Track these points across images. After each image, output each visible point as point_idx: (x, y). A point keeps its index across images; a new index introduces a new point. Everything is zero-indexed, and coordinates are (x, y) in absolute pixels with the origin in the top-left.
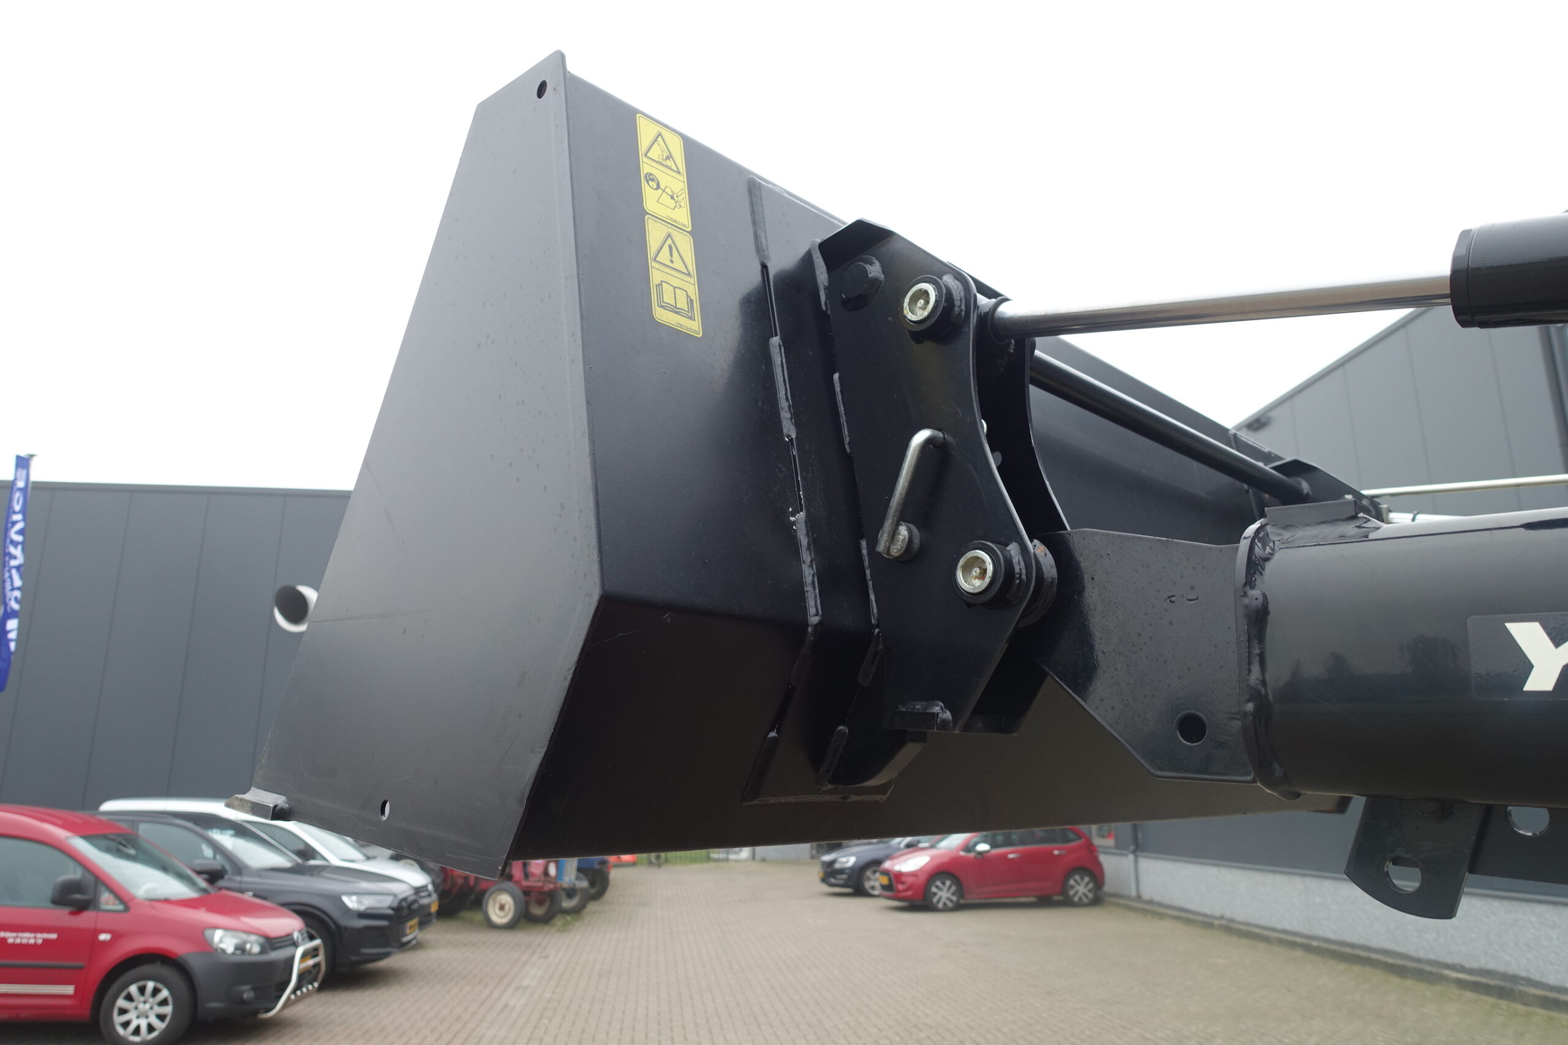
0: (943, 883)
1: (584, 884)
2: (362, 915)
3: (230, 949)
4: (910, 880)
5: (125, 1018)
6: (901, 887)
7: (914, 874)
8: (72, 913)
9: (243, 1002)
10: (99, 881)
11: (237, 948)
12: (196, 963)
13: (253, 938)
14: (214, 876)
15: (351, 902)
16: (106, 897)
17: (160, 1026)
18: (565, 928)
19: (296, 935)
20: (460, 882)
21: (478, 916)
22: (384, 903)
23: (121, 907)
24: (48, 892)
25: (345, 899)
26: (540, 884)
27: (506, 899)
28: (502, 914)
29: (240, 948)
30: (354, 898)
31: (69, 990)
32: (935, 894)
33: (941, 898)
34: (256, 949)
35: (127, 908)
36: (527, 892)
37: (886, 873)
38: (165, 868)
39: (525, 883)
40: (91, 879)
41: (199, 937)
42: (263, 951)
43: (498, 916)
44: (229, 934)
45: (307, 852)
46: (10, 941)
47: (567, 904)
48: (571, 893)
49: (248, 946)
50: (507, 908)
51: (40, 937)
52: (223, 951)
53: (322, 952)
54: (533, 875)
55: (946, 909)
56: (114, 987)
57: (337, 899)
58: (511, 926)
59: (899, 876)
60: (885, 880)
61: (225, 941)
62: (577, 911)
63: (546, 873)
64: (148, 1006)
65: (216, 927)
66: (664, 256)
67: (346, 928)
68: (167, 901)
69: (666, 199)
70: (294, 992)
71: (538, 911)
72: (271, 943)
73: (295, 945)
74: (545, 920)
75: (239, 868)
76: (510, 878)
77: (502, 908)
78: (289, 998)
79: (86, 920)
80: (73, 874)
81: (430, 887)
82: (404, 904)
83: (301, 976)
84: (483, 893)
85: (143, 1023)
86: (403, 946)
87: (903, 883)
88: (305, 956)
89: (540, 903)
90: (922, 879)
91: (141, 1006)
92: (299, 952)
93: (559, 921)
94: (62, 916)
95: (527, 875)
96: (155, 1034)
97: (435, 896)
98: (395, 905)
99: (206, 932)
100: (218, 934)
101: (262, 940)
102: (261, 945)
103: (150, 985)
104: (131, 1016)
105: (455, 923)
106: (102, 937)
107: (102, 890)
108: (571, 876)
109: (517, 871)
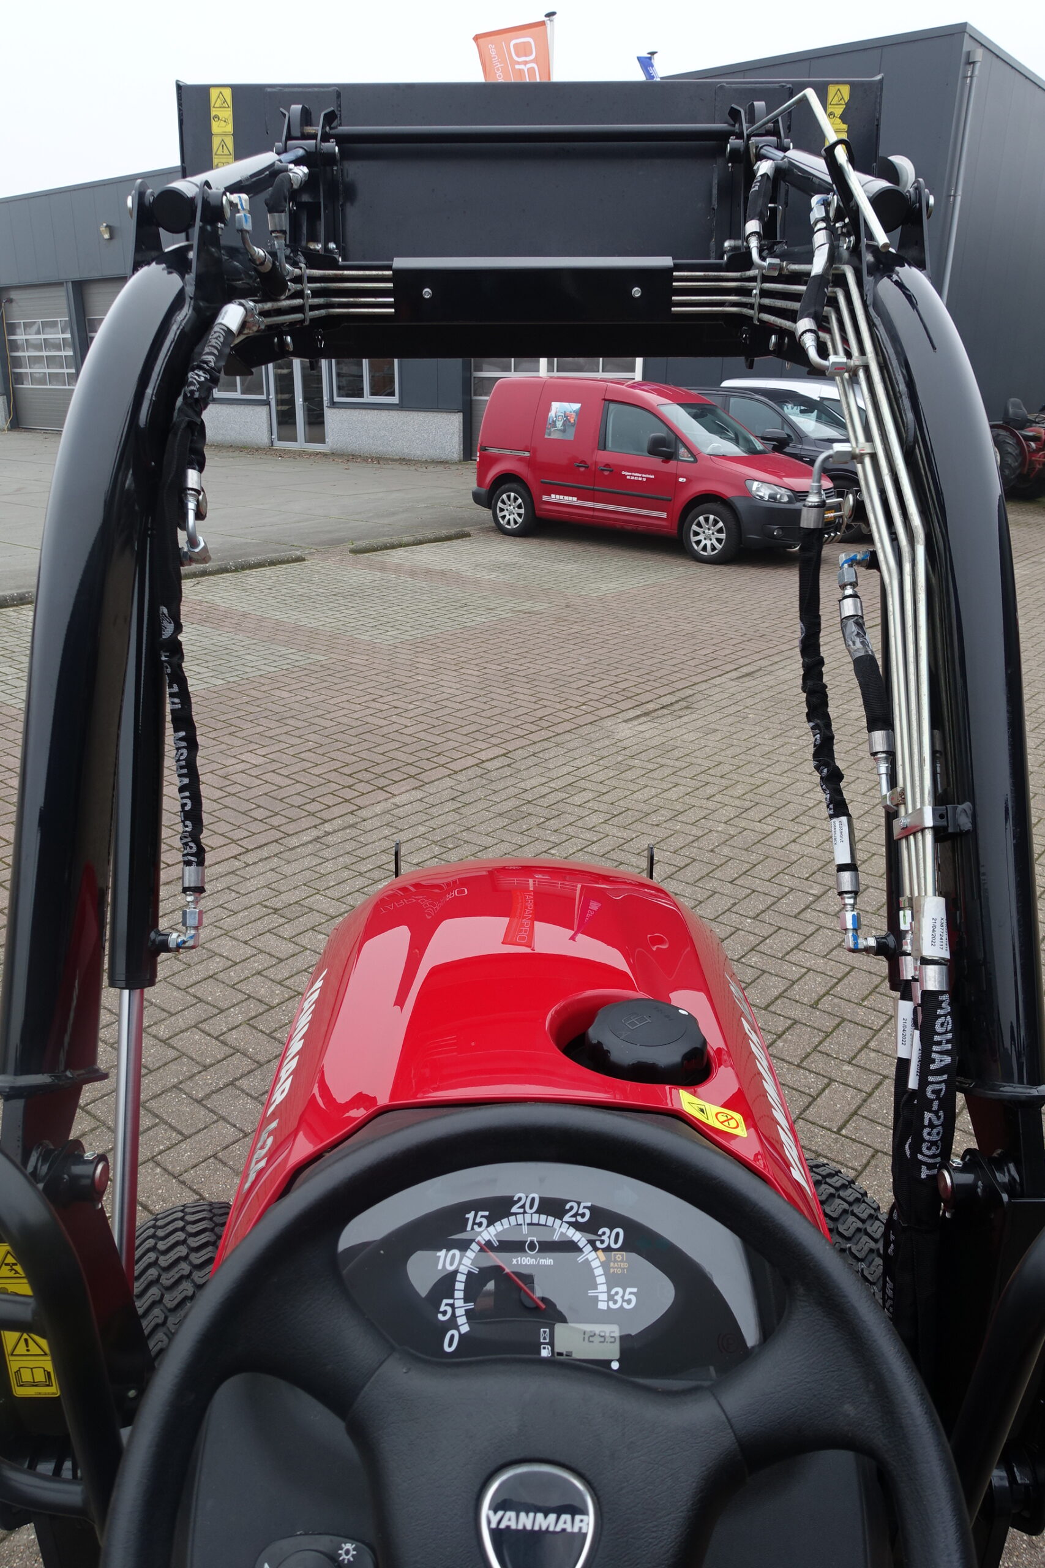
5: (697, 538)
8: (662, 461)
9: (774, 537)
10: (677, 438)
11: (770, 497)
12: (740, 505)
13: (783, 491)
16: (682, 451)
17: (719, 546)
23: (692, 459)
24: (646, 445)
29: (772, 497)
31: (664, 515)
34: (786, 499)
35: (696, 461)
40: (674, 436)
41: (742, 486)
42: (789, 502)
44: (765, 485)
46: (628, 477)
49: (778, 496)
51: (645, 477)
52: (761, 497)
56: (690, 517)
61: (761, 490)
64: (711, 532)
65: (756, 479)
66: (220, 152)
68: (723, 457)
69: (223, 124)
72: (795, 495)
75: (800, 436)
79: (671, 467)
80: (661, 433)
85: (708, 543)
91: (707, 531)
94: (656, 462)
96: (716, 552)
99: (748, 482)
100: (756, 485)
101: (789, 493)
102: (788, 496)
103: (712, 517)
104: (701, 537)
105: (1030, 507)
106: (681, 480)
107: (680, 445)
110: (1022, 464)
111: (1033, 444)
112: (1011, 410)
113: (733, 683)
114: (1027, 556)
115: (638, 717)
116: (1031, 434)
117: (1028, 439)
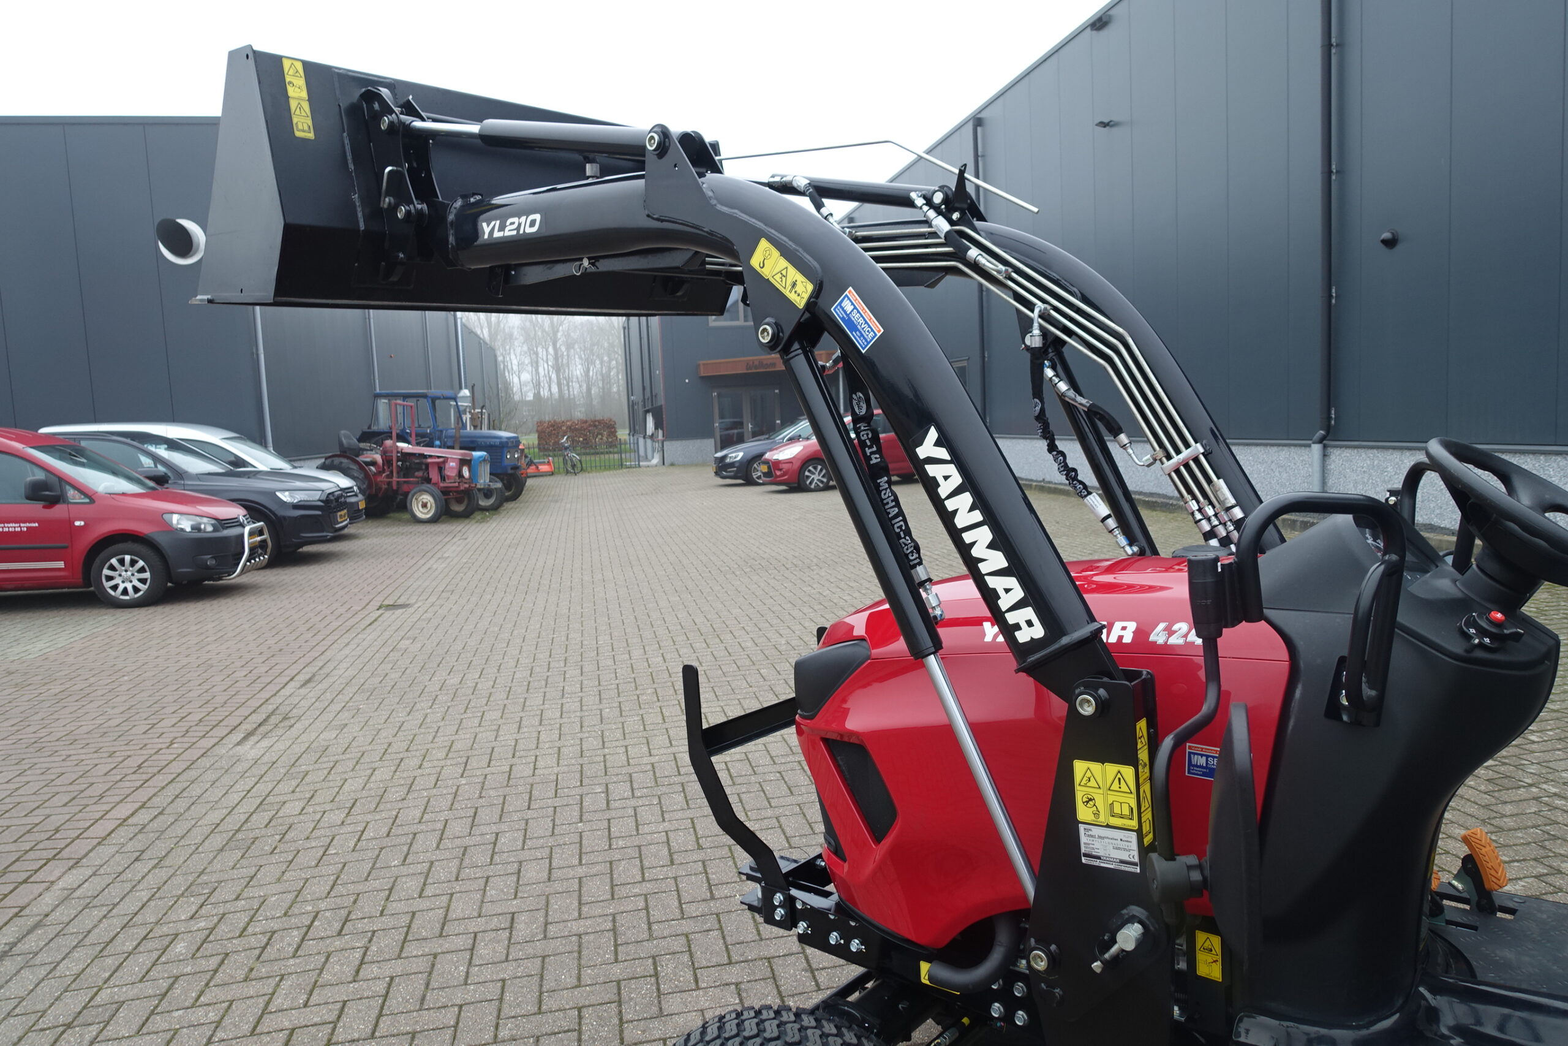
0: (815, 468)
1: (499, 485)
2: (296, 507)
3: (188, 529)
4: (785, 467)
5: (112, 583)
6: (778, 473)
7: (789, 462)
8: (44, 507)
9: (208, 568)
10: (63, 481)
11: (193, 528)
12: (162, 540)
13: (205, 520)
14: (161, 480)
15: (285, 497)
16: (71, 492)
17: (143, 587)
18: (483, 520)
19: (241, 519)
20: (384, 486)
21: (405, 514)
22: (315, 497)
23: (87, 500)
24: (22, 491)
25: (278, 494)
26: (457, 484)
27: (427, 498)
28: (425, 511)
29: (196, 528)
30: (287, 493)
31: (61, 564)
32: (808, 477)
33: (813, 479)
34: (210, 529)
35: (93, 501)
36: (445, 492)
37: (767, 462)
38: (115, 473)
39: (442, 485)
40: (55, 480)
41: (159, 519)
42: (215, 530)
43: (421, 513)
44: (184, 517)
45: (238, 462)
47: (483, 503)
48: (487, 493)
49: (202, 526)
50: (429, 505)
51: (24, 527)
52: (182, 530)
53: (266, 531)
54: (449, 477)
55: (818, 489)
56: (98, 561)
57: (272, 494)
58: (434, 520)
59: (777, 464)
60: (764, 468)
61: (183, 523)
62: (495, 508)
63: (460, 475)
64: (129, 573)
65: (173, 513)
66: (298, 112)
67: (284, 518)
68: (124, 494)
69: (297, 89)
70: (249, 560)
71: (458, 508)
72: (222, 523)
73: (242, 526)
74: (466, 515)
75: (180, 474)
76: (428, 480)
77: (424, 505)
78: (245, 565)
79: (59, 511)
80: (40, 475)
81: (355, 488)
82: (331, 497)
83: (252, 549)
84: (406, 494)
85: (129, 586)
86: (339, 537)
87: (781, 470)
88: (252, 534)
89: (459, 501)
90: (797, 465)
91: (124, 573)
92: (247, 530)
93: (478, 516)
94: (38, 509)
95: (443, 478)
96: (141, 593)
97: (361, 497)
98: (324, 498)
99: (165, 516)
100: (175, 518)
101: (213, 522)
102: (213, 525)
103: (128, 558)
104: (118, 581)
105: (385, 522)
106: (77, 523)
107: (68, 487)
108: (484, 479)
109: (434, 475)
110: (370, 485)
111: (373, 468)
112: (344, 441)
113: (303, 691)
114: (430, 554)
115: (245, 738)
116: (368, 460)
117: (368, 464)
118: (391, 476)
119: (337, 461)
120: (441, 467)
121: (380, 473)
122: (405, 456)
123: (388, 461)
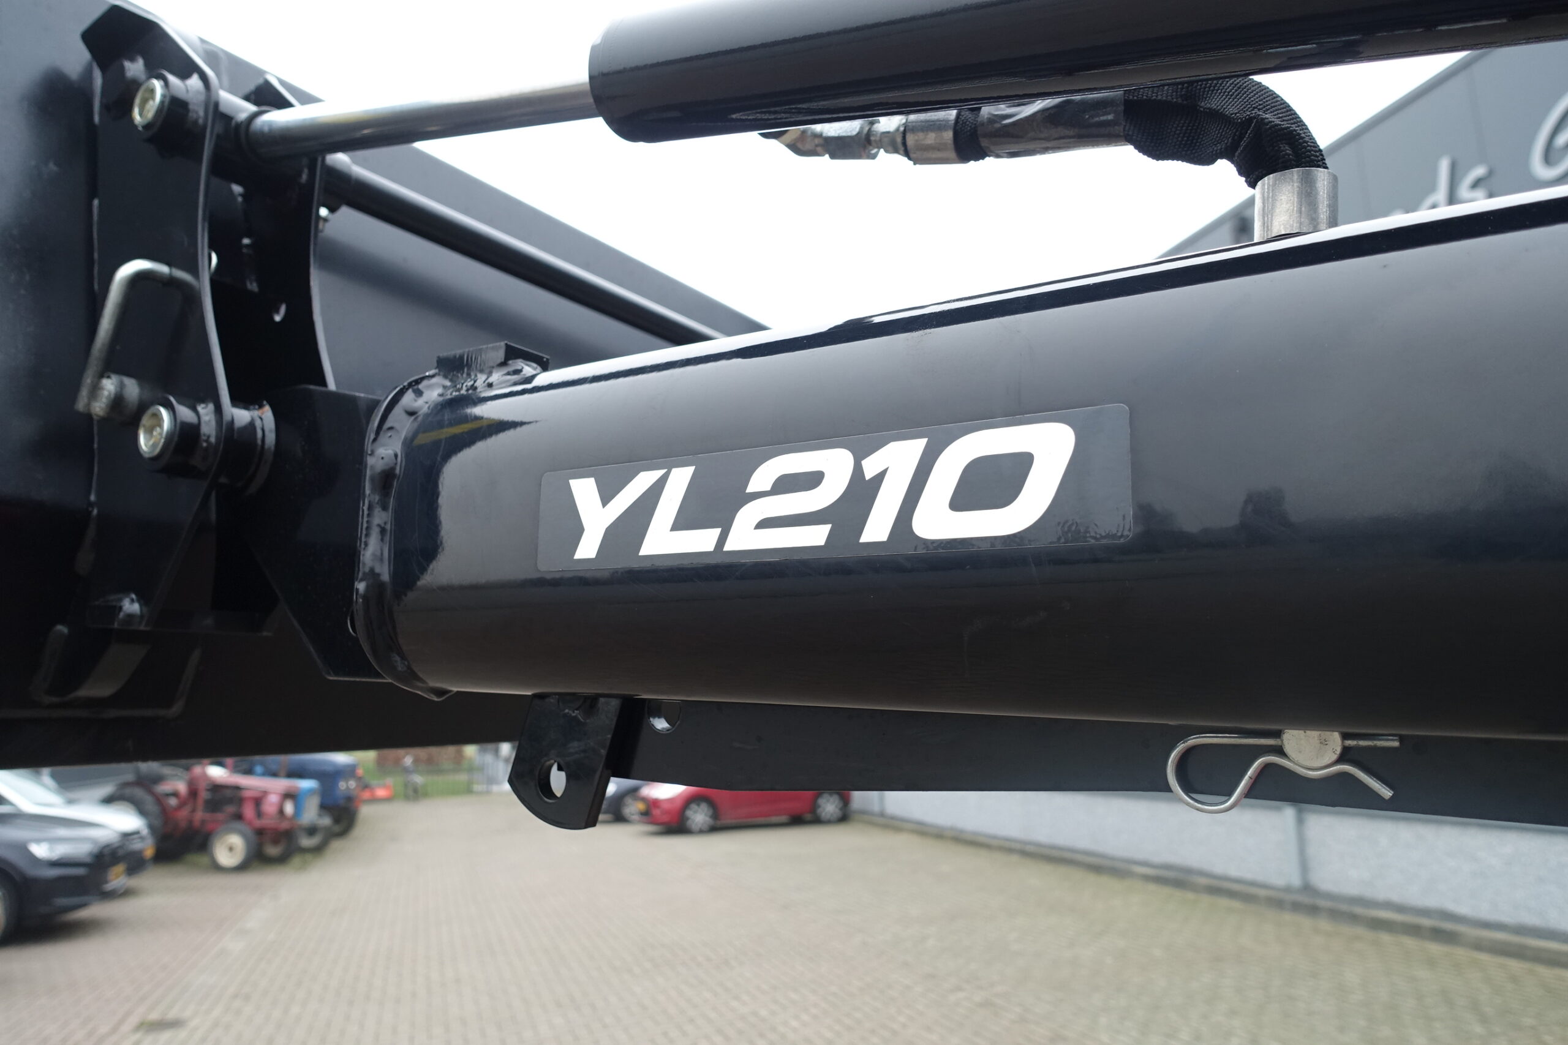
0: (700, 808)
1: (326, 821)
2: (54, 864)
4: (666, 806)
6: (658, 813)
7: (670, 800)
15: (41, 851)
18: (303, 867)
20: (183, 824)
21: (204, 860)
22: (81, 850)
25: (32, 847)
26: (275, 823)
27: (236, 840)
28: (230, 856)
30: (44, 846)
32: (690, 817)
33: (696, 821)
36: (260, 832)
37: (644, 800)
39: (256, 823)
43: (226, 859)
47: (306, 842)
48: (312, 831)
50: (237, 849)
54: (266, 814)
55: (701, 832)
57: (22, 848)
58: (242, 867)
59: (655, 803)
60: (641, 806)
62: (318, 850)
63: (281, 812)
67: (34, 879)
71: (272, 851)
74: (282, 860)
76: (239, 817)
77: (231, 849)
81: (145, 831)
84: (209, 834)
86: (110, 896)
87: (660, 809)
89: (276, 842)
90: (680, 804)
93: (297, 860)
95: (259, 814)
97: (150, 841)
108: (311, 814)
109: (249, 811)
110: (166, 822)
111: (173, 801)
116: (169, 789)
117: (168, 795)
118: (194, 811)
119: (128, 791)
120: (258, 801)
121: (182, 804)
122: (216, 788)
123: (193, 793)
